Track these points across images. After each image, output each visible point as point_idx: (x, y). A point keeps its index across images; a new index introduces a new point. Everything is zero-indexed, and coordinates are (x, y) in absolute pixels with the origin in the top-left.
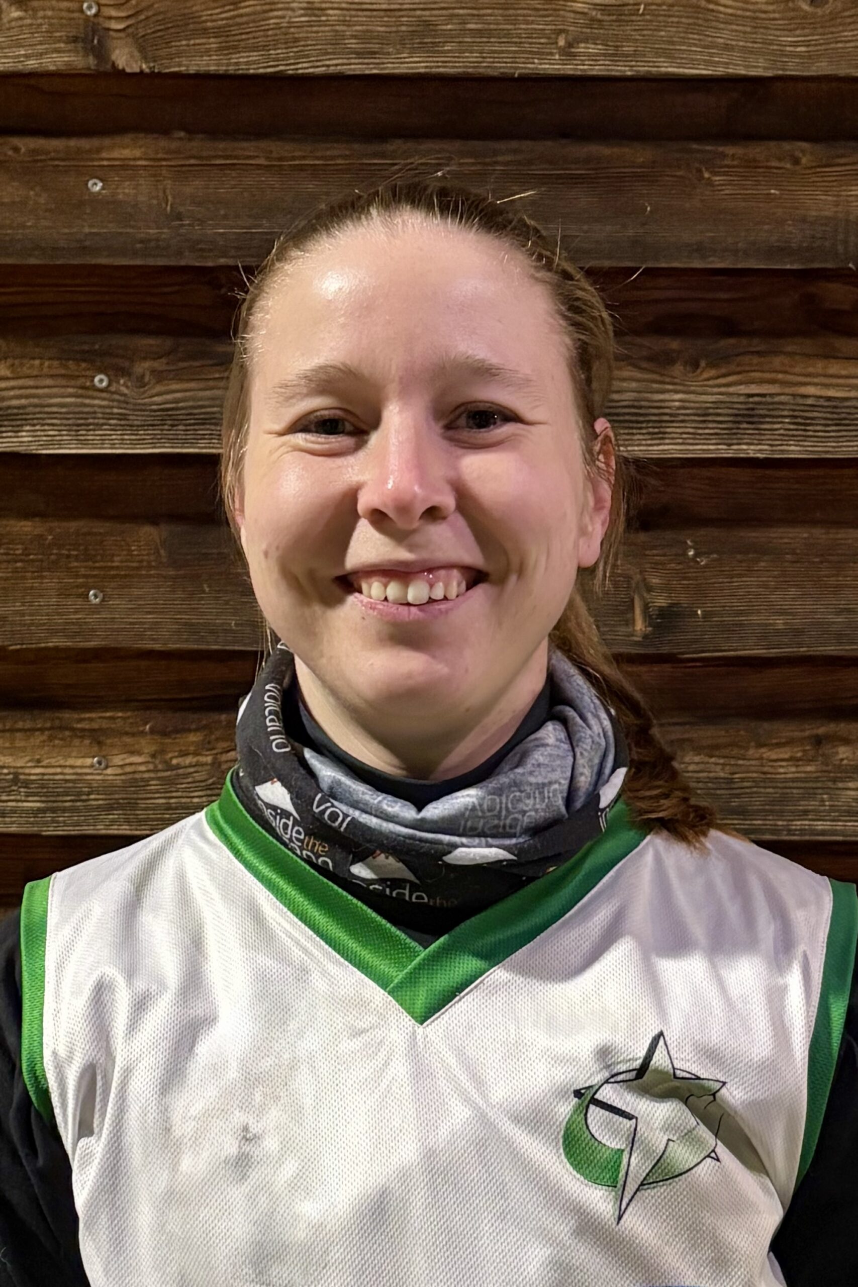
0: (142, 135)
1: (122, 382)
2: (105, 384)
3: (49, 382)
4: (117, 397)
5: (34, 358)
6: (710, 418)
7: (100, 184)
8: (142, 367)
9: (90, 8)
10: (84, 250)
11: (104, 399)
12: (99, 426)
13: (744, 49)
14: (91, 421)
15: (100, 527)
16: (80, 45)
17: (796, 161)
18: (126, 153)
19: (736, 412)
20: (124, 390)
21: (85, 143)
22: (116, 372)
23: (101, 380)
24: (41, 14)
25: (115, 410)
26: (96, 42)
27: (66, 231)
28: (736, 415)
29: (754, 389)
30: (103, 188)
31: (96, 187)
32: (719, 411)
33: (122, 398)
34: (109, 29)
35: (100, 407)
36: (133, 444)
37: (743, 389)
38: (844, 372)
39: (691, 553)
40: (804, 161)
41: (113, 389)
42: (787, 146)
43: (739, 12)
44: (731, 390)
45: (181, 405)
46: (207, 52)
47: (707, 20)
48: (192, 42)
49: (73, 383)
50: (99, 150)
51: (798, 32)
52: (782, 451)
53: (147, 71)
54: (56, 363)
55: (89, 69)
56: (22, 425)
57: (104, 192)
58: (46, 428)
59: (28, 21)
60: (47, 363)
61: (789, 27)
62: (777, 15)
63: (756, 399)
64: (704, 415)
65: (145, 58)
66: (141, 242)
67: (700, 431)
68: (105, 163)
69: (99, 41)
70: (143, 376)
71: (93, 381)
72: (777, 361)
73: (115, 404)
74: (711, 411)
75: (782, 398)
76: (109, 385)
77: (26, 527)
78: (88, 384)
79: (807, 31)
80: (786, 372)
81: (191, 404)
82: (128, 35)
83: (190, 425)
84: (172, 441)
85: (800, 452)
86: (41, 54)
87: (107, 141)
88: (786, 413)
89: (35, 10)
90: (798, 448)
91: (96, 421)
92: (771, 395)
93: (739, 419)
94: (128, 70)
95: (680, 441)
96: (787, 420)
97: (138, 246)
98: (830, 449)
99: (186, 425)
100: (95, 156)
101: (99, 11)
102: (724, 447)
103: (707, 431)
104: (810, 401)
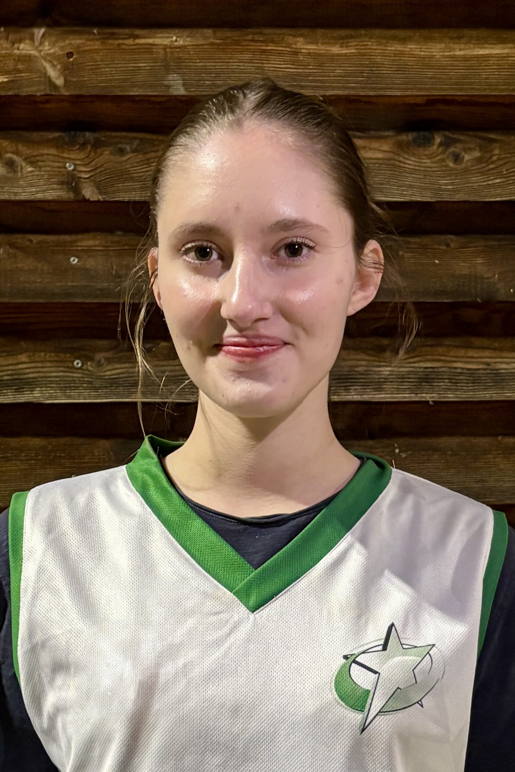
0: (98, 233)
1: (89, 364)
2: (80, 365)
3: (49, 364)
4: (86, 372)
5: (41, 351)
6: (406, 380)
7: (76, 260)
8: (100, 356)
9: (70, 166)
10: (69, 295)
11: (79, 373)
12: (77, 388)
13: (419, 187)
14: (72, 385)
15: (77, 441)
16: (65, 186)
17: (448, 245)
18: (91, 243)
19: (419, 376)
20: (90, 368)
21: (68, 238)
22: (86, 359)
23: (78, 363)
24: (43, 169)
25: (86, 379)
26: (73, 184)
27: (59, 284)
28: (419, 378)
29: (429, 365)
30: (78, 262)
31: (74, 261)
32: (410, 376)
33: (89, 373)
34: (81, 178)
35: (78, 377)
36: (96, 397)
37: (423, 365)
38: (476, 355)
39: (397, 451)
40: (452, 245)
41: (84, 367)
42: (443, 237)
43: (417, 168)
44: (416, 365)
45: (121, 376)
46: (134, 190)
47: (400, 172)
48: (126, 184)
49: (62, 364)
50: (76, 241)
51: (448, 178)
52: (445, 397)
53: (102, 200)
54: (53, 354)
55: (70, 198)
56: (35, 388)
57: (79, 263)
58: (48, 389)
59: (37, 173)
60: (48, 354)
61: (442, 175)
62: (436, 169)
63: (430, 370)
64: (402, 378)
65: (101, 193)
66: (100, 290)
67: (400, 387)
68: (79, 248)
69: (76, 184)
70: (100, 361)
71: (73, 363)
72: (441, 350)
73: (86, 376)
74: (406, 376)
75: (444, 369)
76: (82, 365)
77: (37, 442)
78: (70, 365)
79: (453, 178)
80: (445, 355)
81: (125, 375)
82: (91, 181)
83: (126, 386)
84: (117, 395)
85: (454, 397)
86: (44, 191)
87: (80, 237)
88: (445, 377)
89: (40, 167)
90: (453, 396)
91: (75, 385)
92: (438, 368)
93: (421, 380)
94: (91, 199)
95: (390, 392)
96: (447, 381)
97: (98, 292)
98: (470, 396)
99: (124, 387)
100: (73, 245)
101: (75, 168)
102: (414, 395)
103: (404, 387)
104: (458, 371)
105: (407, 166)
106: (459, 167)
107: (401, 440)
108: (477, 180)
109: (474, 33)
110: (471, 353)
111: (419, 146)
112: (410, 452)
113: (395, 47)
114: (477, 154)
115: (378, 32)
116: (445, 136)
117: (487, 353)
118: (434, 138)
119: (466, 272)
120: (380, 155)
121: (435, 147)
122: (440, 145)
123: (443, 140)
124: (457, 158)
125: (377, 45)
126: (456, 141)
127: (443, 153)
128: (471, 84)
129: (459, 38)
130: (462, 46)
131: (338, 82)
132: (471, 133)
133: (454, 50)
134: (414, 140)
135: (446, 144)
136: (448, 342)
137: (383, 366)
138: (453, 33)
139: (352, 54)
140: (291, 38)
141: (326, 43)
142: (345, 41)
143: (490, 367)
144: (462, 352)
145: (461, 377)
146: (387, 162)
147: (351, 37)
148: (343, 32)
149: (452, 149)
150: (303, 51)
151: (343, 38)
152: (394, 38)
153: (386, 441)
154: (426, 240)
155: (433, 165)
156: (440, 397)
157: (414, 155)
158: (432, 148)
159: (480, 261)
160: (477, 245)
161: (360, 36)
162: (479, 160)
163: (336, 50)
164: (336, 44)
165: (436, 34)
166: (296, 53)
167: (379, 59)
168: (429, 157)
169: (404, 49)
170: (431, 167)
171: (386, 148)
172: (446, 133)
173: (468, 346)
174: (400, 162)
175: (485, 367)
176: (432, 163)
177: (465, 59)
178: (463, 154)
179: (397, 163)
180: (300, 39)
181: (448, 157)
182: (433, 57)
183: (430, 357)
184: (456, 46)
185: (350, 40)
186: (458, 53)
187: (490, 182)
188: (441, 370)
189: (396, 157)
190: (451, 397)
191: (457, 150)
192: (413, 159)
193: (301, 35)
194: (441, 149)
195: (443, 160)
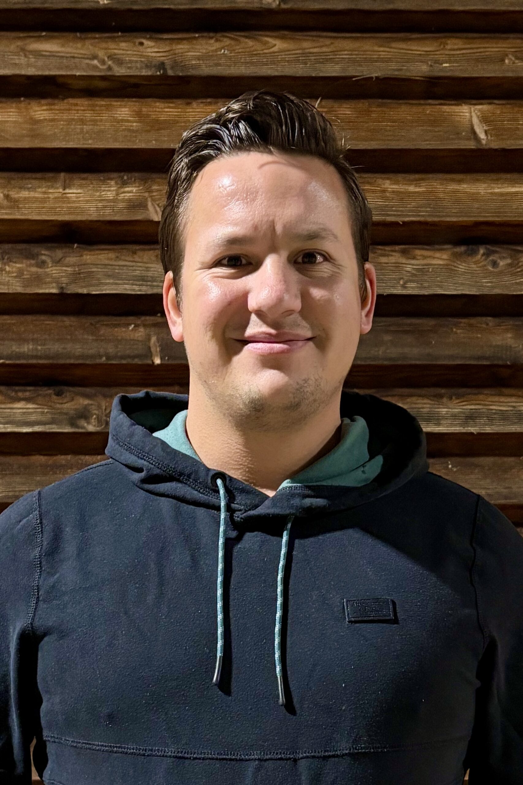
105: (460, 270)
106: (495, 270)
107: (453, 459)
108: (507, 280)
109: (508, 176)
110: (503, 399)
111: (469, 255)
112: (459, 468)
113: (453, 187)
114: (509, 261)
115: (441, 176)
116: (486, 248)
117: (513, 399)
118: (479, 250)
119: (499, 343)
120: (441, 262)
121: (479, 256)
122: (483, 254)
123: (485, 251)
124: (495, 264)
125: (441, 185)
126: (494, 252)
127: (486, 260)
128: (506, 212)
129: (498, 180)
130: (500, 186)
131: (412, 211)
132: (505, 246)
133: (494, 188)
134: (465, 252)
135: (487, 255)
136: (486, 391)
137: (441, 408)
138: (494, 176)
139: (423, 192)
140: (381, 180)
141: (406, 184)
142: (418, 182)
143: (516, 409)
144: (496, 399)
145: (495, 416)
146: (446, 267)
147: (423, 179)
148: (417, 176)
149: (491, 258)
150: (389, 190)
151: (416, 180)
152: (453, 180)
153: (442, 460)
154: (473, 321)
155: (477, 269)
156: (480, 430)
157: (465, 262)
158: (477, 257)
159: (509, 335)
160: (507, 324)
161: (429, 179)
162: (510, 265)
163: (412, 189)
164: (412, 184)
165: (480, 176)
166: (384, 191)
167: (441, 195)
168: (476, 263)
169: (458, 188)
170: (476, 271)
171: (445, 256)
172: (488, 246)
173: (501, 395)
174: (455, 267)
175: (511, 409)
176: (478, 267)
177: (502, 194)
178: (499, 261)
179: (453, 268)
180: (388, 182)
181: (488, 263)
182: (479, 193)
183: (474, 402)
184: (495, 185)
185: (421, 182)
186: (497, 190)
187: (517, 281)
188: (481, 411)
189: (453, 264)
190: (488, 430)
191: (494, 258)
192: (463, 264)
193: (388, 179)
194: (483, 258)
195: (485, 266)
